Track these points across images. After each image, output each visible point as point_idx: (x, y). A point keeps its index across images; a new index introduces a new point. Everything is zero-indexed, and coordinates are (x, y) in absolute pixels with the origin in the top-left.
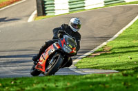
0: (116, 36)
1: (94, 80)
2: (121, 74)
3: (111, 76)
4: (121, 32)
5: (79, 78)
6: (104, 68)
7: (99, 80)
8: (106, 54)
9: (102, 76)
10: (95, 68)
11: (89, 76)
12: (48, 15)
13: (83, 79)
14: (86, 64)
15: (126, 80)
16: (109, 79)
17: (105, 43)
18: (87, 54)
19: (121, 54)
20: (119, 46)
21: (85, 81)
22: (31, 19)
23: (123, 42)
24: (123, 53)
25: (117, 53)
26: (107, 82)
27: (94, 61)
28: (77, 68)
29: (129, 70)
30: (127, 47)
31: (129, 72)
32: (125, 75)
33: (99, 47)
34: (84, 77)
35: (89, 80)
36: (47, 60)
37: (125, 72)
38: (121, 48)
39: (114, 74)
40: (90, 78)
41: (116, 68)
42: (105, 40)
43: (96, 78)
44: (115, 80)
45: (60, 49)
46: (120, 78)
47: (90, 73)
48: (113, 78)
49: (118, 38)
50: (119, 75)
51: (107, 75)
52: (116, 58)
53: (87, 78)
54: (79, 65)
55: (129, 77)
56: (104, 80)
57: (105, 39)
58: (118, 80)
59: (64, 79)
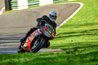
0: (62, 25)
1: (46, 57)
2: (65, 52)
3: (58, 54)
4: (65, 22)
6: (53, 48)
9: (52, 54)
12: (13, 10)
13: (38, 56)
15: (69, 56)
16: (56, 56)
19: (65, 38)
20: (64, 32)
21: (39, 57)
23: (66, 29)
24: (66, 37)
25: (62, 37)
26: (55, 58)
29: (71, 49)
30: (69, 33)
31: (71, 50)
32: (68, 53)
34: (39, 54)
35: (42, 57)
36: (32, 41)
37: (68, 51)
38: (65, 33)
39: (60, 52)
40: (43, 55)
41: (62, 48)
43: (48, 55)
44: (61, 56)
45: (42, 34)
46: (65, 55)
48: (60, 55)
49: (63, 27)
50: (63, 53)
51: (55, 53)
52: (61, 41)
53: (41, 55)
55: (71, 54)
56: (53, 56)
58: (63, 56)
59: (25, 56)
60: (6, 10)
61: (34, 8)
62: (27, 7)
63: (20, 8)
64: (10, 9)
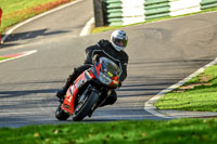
1: (185, 129)
3: (211, 122)
5: (161, 124)
6: (201, 108)
7: (192, 127)
8: (203, 87)
9: (197, 122)
10: (187, 109)
11: (176, 121)
12: (112, 24)
13: (167, 126)
14: (171, 103)
16: (207, 127)
17: (201, 70)
18: (174, 87)
21: (169, 129)
22: (85, 32)
27: (184, 99)
28: (157, 109)
33: (193, 75)
34: (169, 123)
35: (176, 129)
40: (178, 125)
42: (202, 65)
43: (188, 125)
45: (95, 78)
47: (178, 116)
48: (215, 126)
51: (205, 121)
53: (173, 125)
54: (161, 104)
56: (201, 128)
57: (202, 62)
59: (137, 127)
60: (97, 24)
61: (159, 21)
62: (142, 19)
63: (126, 22)
64: (106, 23)
